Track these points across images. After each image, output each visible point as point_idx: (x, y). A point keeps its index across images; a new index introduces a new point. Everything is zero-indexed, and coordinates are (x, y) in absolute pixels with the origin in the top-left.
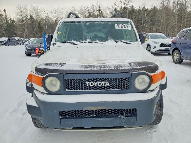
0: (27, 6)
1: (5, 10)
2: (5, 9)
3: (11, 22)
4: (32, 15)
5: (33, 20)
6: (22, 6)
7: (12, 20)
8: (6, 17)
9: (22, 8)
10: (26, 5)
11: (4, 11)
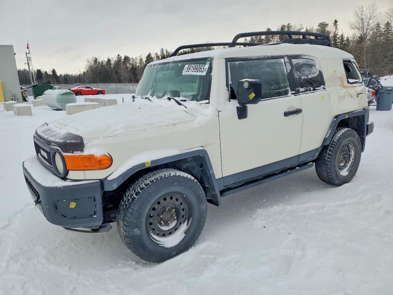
0: (376, 6)
1: (336, 22)
2: (337, 20)
3: (341, 44)
4: (389, 22)
5: (391, 35)
6: (365, 9)
7: (345, 39)
8: (335, 36)
9: (365, 11)
10: (374, 5)
11: (333, 25)
